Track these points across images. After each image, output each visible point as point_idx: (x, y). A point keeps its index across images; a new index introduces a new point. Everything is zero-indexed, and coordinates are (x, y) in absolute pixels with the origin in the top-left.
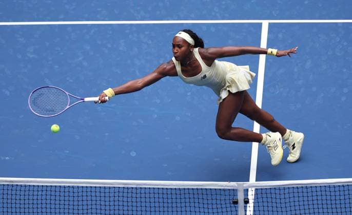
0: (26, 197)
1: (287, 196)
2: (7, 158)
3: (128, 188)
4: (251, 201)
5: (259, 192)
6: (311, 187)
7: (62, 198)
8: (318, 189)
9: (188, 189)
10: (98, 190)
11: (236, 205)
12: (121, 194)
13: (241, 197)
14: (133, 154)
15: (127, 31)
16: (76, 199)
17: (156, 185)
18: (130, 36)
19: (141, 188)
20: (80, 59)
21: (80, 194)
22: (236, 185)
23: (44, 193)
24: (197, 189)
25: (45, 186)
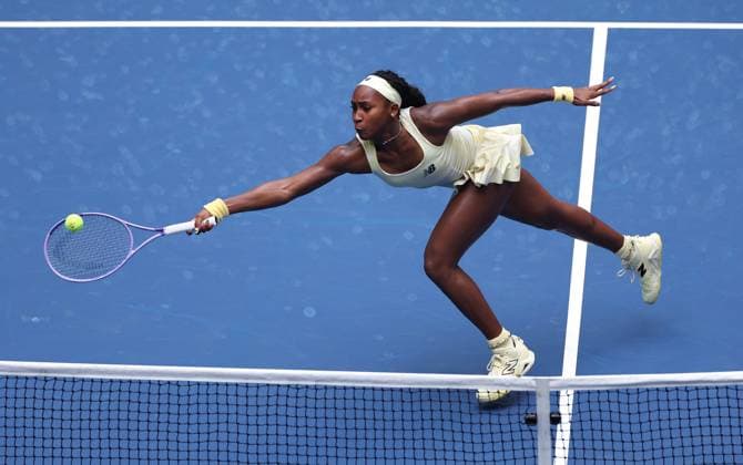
0: (76, 406)
1: (644, 408)
2: (35, 319)
3: (297, 387)
4: (566, 419)
5: (584, 398)
6: (697, 389)
7: (154, 408)
8: (712, 393)
9: (430, 390)
10: (232, 391)
11: (532, 428)
12: (282, 401)
13: (543, 409)
14: (310, 312)
15: (300, 44)
16: (183, 410)
17: (357, 381)
18: (306, 55)
19: (326, 387)
20: (197, 102)
21: (193, 399)
22: (534, 383)
23: (114, 396)
24: (449, 391)
25: (117, 381)
